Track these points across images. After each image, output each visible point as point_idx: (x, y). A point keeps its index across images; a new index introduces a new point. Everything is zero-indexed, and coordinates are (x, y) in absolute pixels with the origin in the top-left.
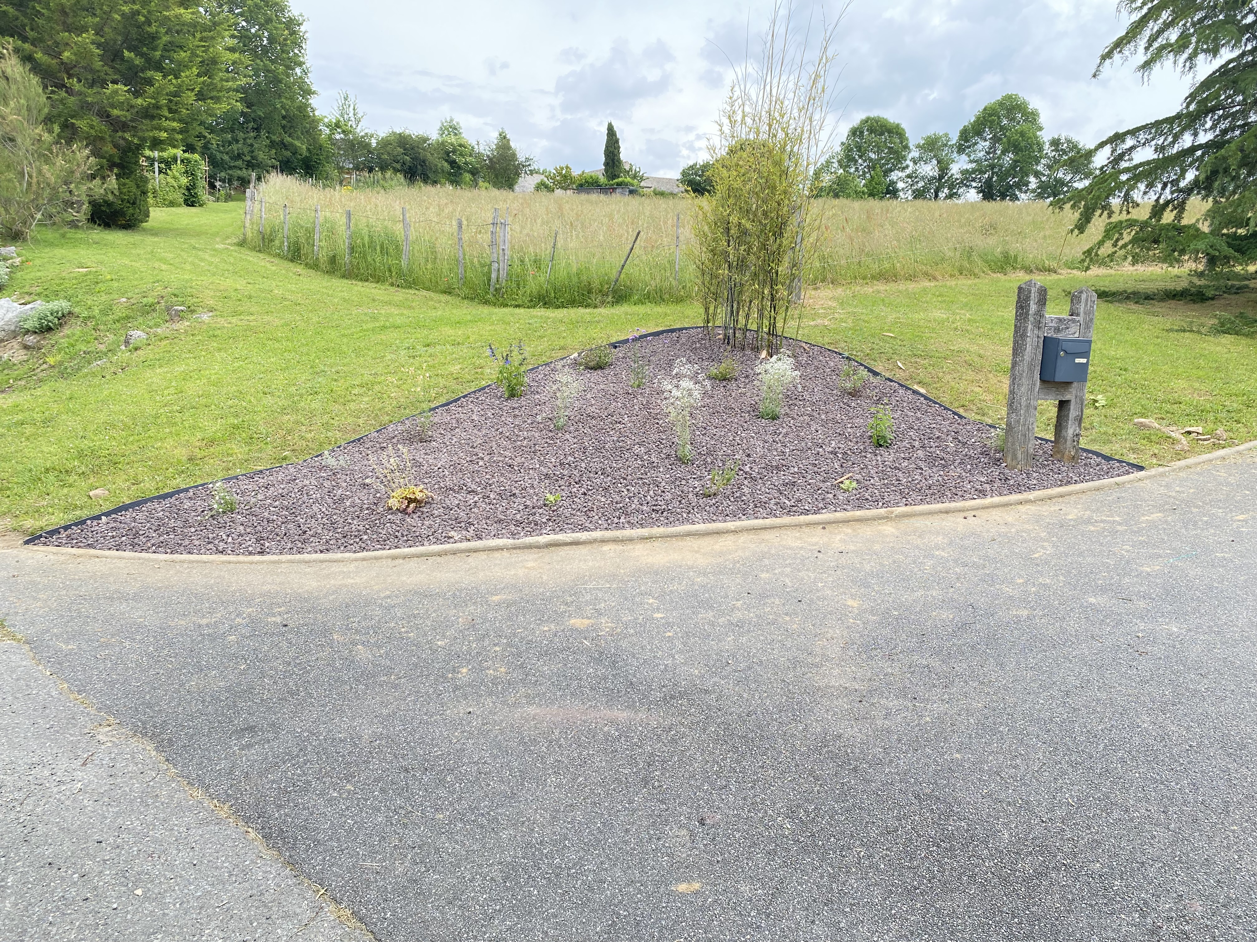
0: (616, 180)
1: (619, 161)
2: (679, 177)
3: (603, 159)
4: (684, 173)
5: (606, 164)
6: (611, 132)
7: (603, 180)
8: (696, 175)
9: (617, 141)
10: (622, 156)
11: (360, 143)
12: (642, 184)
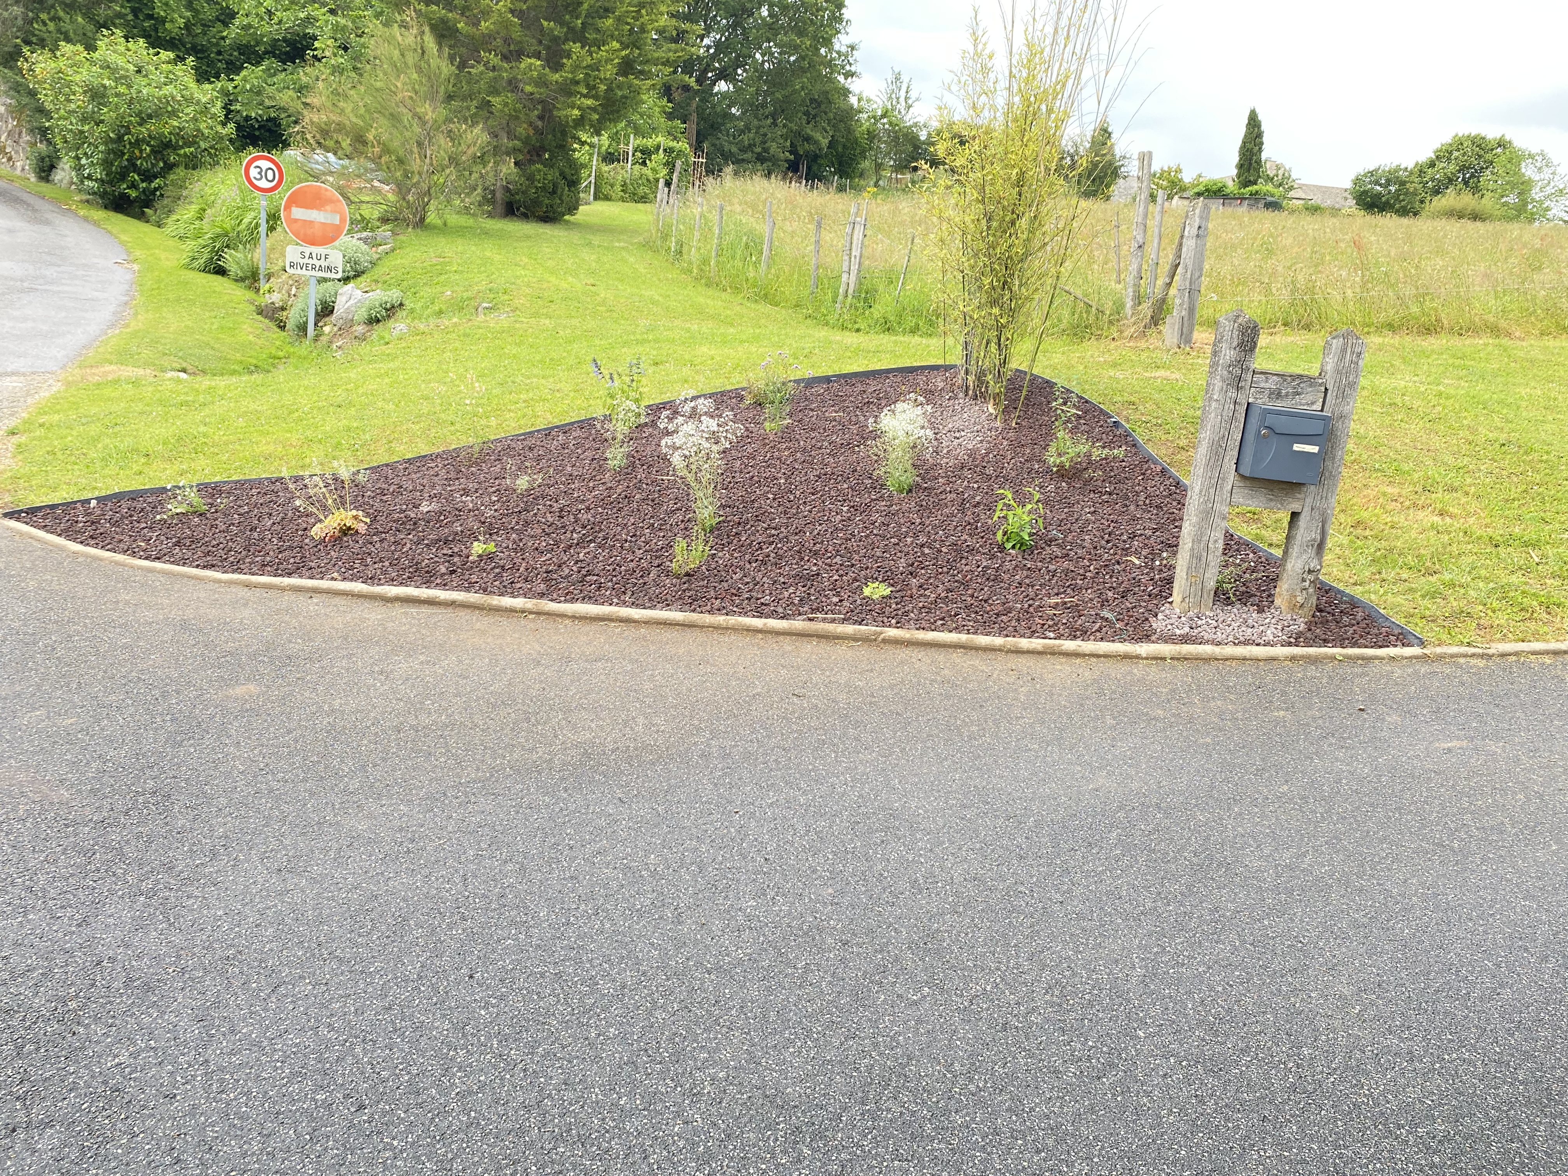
0: (1250, 188)
1: (1259, 162)
2: (1349, 185)
3: (1236, 159)
4: (1357, 181)
5: (1240, 166)
6: (1254, 123)
7: (1232, 187)
8: (1377, 183)
9: (1260, 135)
10: (1264, 156)
11: (906, 135)
12: (1292, 194)
